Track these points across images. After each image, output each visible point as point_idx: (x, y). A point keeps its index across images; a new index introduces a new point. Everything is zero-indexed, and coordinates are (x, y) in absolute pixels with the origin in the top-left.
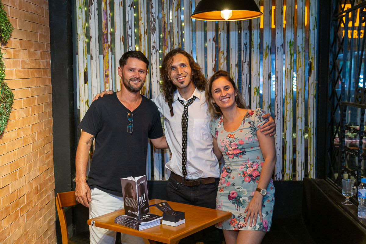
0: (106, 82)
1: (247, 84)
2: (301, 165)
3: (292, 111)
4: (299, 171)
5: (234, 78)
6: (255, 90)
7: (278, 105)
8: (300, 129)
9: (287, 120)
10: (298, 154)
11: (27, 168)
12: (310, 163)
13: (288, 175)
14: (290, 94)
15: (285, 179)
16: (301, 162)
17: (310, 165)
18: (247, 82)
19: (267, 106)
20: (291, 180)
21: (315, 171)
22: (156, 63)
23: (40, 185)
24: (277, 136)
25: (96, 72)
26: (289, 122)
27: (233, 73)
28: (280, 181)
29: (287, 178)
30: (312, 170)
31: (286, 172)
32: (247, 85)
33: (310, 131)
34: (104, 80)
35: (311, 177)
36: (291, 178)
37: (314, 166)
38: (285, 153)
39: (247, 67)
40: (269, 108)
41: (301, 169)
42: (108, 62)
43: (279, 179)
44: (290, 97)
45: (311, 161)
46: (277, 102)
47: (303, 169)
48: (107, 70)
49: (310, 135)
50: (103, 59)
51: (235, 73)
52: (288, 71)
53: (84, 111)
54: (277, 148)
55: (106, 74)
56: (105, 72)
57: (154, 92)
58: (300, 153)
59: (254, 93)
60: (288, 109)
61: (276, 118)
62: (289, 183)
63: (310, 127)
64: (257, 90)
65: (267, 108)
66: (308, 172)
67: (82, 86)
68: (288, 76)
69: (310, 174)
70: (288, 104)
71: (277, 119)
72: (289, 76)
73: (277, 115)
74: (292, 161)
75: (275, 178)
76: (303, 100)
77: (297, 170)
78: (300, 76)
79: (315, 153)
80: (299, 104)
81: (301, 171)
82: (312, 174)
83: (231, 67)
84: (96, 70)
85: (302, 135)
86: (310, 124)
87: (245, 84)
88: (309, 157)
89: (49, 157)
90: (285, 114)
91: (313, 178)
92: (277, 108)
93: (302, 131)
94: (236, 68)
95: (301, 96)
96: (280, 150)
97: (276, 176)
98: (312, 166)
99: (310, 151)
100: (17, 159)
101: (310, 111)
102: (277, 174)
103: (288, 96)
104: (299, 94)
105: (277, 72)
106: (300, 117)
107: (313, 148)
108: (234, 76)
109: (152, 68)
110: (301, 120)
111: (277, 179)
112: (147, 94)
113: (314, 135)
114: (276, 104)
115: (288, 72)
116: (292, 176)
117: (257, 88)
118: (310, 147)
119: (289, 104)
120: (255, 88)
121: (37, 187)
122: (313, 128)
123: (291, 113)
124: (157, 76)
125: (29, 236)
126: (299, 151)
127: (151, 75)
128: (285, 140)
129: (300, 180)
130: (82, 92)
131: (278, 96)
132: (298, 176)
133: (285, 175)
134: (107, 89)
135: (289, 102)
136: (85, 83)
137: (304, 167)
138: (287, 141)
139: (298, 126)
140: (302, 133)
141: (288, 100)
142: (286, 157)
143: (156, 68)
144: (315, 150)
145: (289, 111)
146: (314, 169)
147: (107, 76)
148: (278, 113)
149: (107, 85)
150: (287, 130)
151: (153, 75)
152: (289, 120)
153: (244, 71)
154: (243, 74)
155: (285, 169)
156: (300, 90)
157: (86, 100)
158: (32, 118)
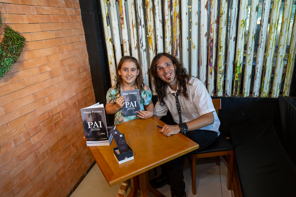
0: (122, 24)
1: (235, 17)
2: (277, 86)
3: (275, 40)
4: (275, 90)
5: (224, 13)
6: (242, 23)
7: (262, 35)
8: (281, 56)
9: (269, 48)
10: (276, 76)
11: (59, 93)
12: (286, 84)
13: (264, 93)
14: (275, 24)
15: (262, 97)
16: (278, 83)
17: (286, 85)
18: (235, 15)
19: (252, 37)
20: (267, 97)
21: (289, 90)
22: (158, 5)
23: (78, 101)
24: (258, 62)
25: (114, 16)
26: (271, 49)
27: (223, 8)
28: (257, 98)
29: (263, 96)
30: (287, 89)
31: (263, 91)
32: (235, 19)
33: (291, 57)
34: (120, 22)
35: (285, 95)
36: (267, 95)
37: (289, 86)
38: (265, 75)
39: (236, 2)
40: (253, 38)
41: (277, 89)
42: (122, 7)
43: (256, 96)
44: (275, 27)
45: (287, 82)
46: (262, 32)
47: (279, 89)
48: (122, 14)
49: (290, 61)
50: (118, 5)
51: (224, 8)
52: (276, 1)
53: (109, 47)
54: (257, 72)
55: (121, 17)
56: (121, 16)
57: (158, 29)
58: (278, 76)
59: (241, 25)
60: (271, 38)
61: (259, 46)
62: (265, 99)
63: (290, 53)
64: (244, 22)
65: (252, 38)
66: (284, 91)
67: (106, 28)
68: (275, 6)
69: (285, 93)
70: (272, 33)
71: (261, 47)
72: (277, 7)
73: (260, 44)
74: (269, 82)
75: (253, 95)
76: (287, 29)
77: (273, 90)
78: (288, 6)
79: (292, 75)
80: (283, 33)
81: (277, 90)
82: (287, 93)
83: (221, 3)
84: (114, 14)
85: (282, 60)
86: (292, 51)
87: (234, 18)
88: (286, 79)
89: (86, 80)
90: (269, 43)
91: (287, 96)
92: (262, 37)
93: (282, 57)
94: (226, 3)
95: (286, 26)
96: (259, 73)
97: (254, 94)
98: (287, 86)
99: (288, 74)
100: (44, 89)
101: (293, 39)
102: (255, 92)
103: (273, 26)
104: (284, 24)
105: (265, 3)
106: (283, 45)
107: (290, 72)
108: (224, 11)
109: (155, 9)
110: (283, 47)
111: (255, 96)
112: (152, 32)
113: (294, 60)
114: (261, 34)
115: (276, 3)
116: (268, 94)
117: (244, 20)
118: (288, 71)
119: (274, 33)
120: (242, 20)
121: (75, 103)
122: (294, 54)
123: (274, 41)
124: (159, 16)
125: (69, 137)
126: (277, 74)
127: (155, 15)
128: (265, 65)
129: (275, 97)
130: (106, 32)
131: (263, 27)
132: (274, 94)
133: (262, 93)
134: (123, 29)
135: (273, 32)
136: (108, 25)
137: (280, 87)
138: (267, 66)
139: (279, 53)
140: (282, 59)
141: (272, 30)
142: (264, 79)
143: (159, 9)
144: (292, 73)
145: (273, 40)
146: (289, 89)
147: (122, 19)
148: (261, 42)
149: (123, 25)
150: (268, 56)
151: (156, 15)
152: (271, 48)
153: (233, 6)
154: (232, 9)
155: (262, 88)
156: (286, 20)
157: (110, 38)
158: (61, 55)
